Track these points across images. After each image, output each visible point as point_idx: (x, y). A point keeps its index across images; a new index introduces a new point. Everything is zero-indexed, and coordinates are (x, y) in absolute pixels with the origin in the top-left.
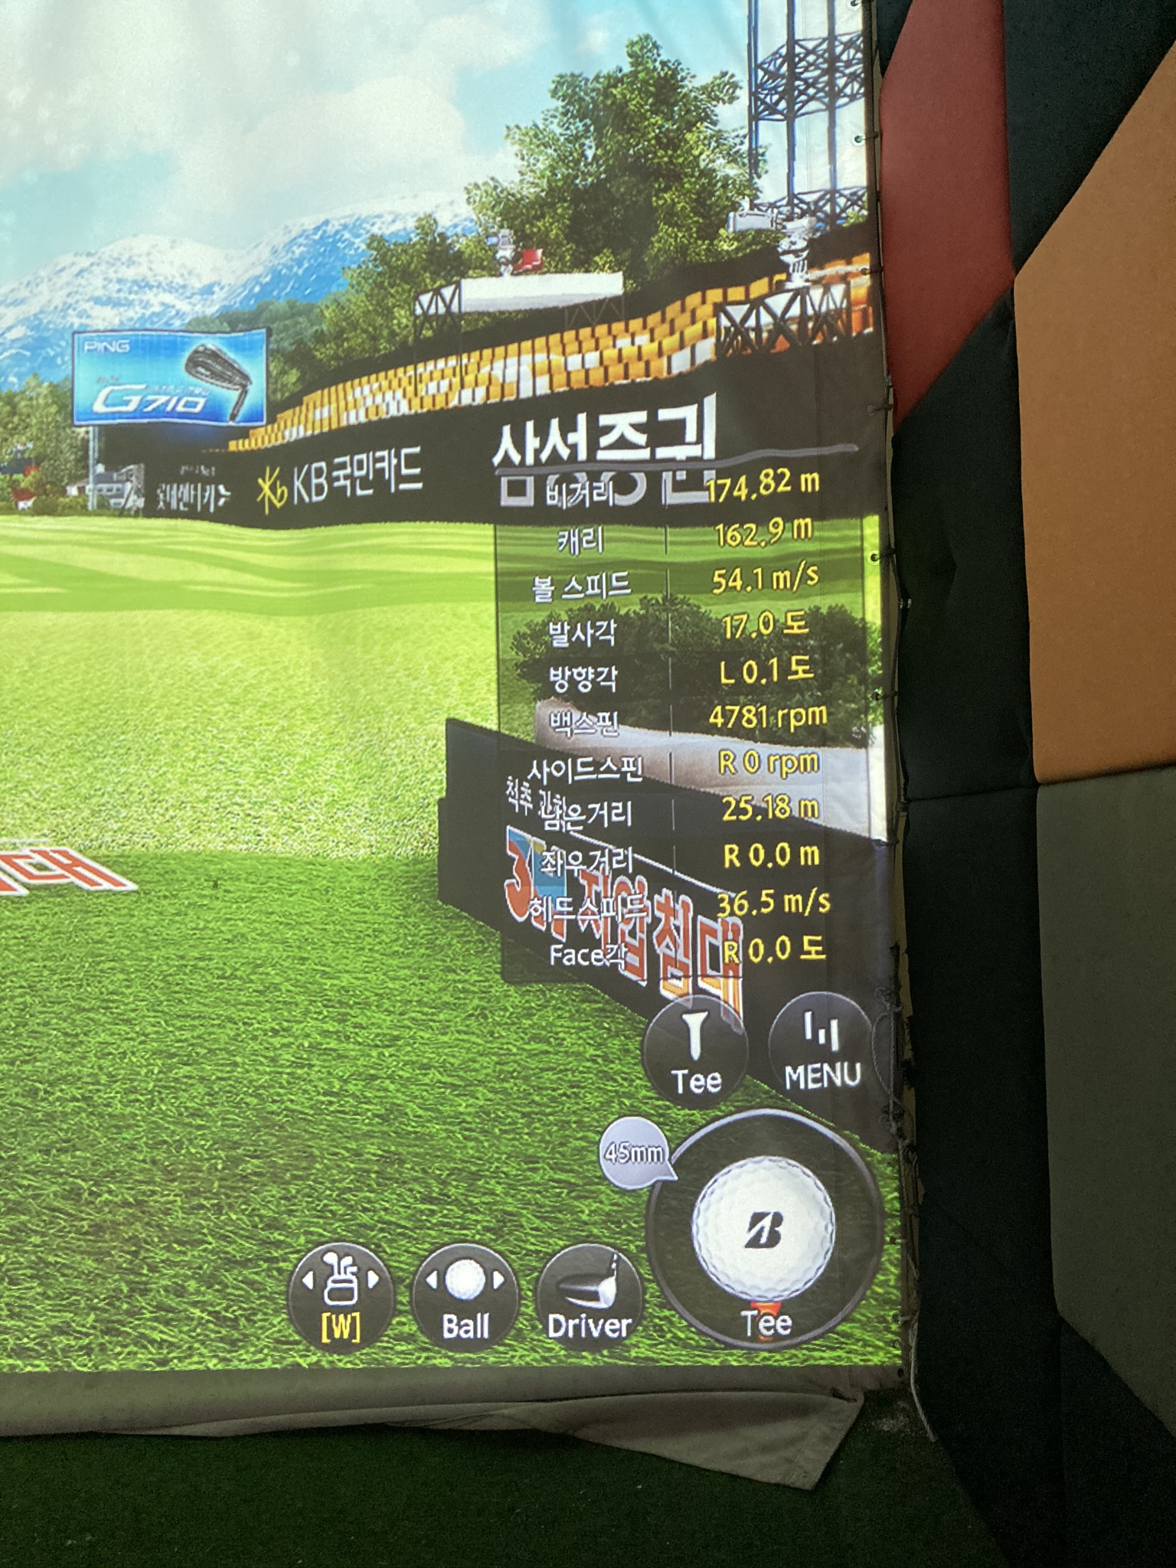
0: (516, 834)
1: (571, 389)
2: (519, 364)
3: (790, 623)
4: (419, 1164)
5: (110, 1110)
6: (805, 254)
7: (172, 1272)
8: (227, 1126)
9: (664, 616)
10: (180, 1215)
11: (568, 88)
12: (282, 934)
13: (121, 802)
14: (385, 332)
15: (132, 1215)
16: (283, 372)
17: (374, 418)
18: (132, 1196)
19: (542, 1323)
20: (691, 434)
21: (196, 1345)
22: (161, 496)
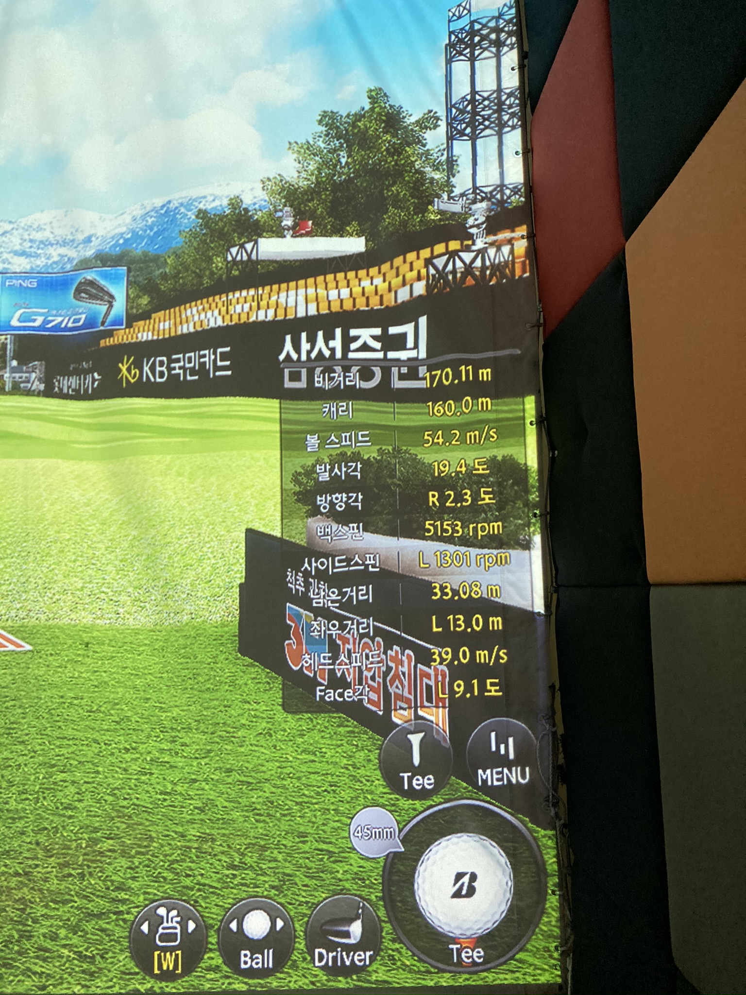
0: (292, 609)
1: (331, 312)
2: (297, 295)
3: (477, 466)
4: (225, 841)
5: (7, 806)
6: (484, 226)
7: (49, 923)
8: (90, 816)
9: (393, 461)
10: (56, 882)
11: (329, 120)
12: (133, 682)
13: (22, 589)
14: (207, 273)
15: (21, 882)
16: (138, 297)
17: (199, 329)
18: (22, 868)
19: (310, 955)
20: (410, 343)
21: (66, 976)
22: (57, 384)
